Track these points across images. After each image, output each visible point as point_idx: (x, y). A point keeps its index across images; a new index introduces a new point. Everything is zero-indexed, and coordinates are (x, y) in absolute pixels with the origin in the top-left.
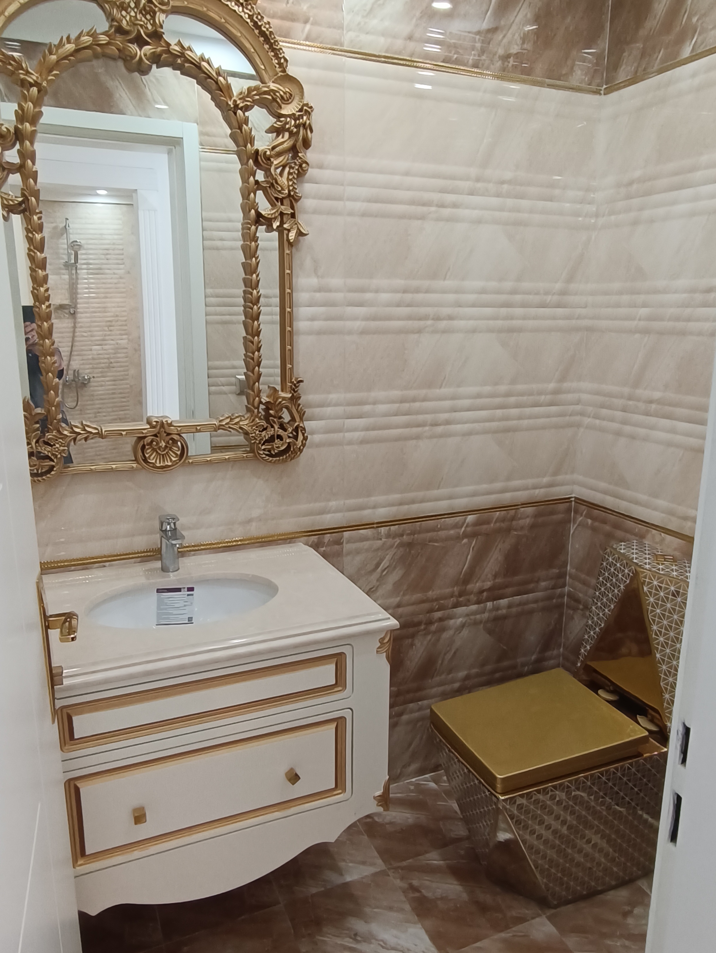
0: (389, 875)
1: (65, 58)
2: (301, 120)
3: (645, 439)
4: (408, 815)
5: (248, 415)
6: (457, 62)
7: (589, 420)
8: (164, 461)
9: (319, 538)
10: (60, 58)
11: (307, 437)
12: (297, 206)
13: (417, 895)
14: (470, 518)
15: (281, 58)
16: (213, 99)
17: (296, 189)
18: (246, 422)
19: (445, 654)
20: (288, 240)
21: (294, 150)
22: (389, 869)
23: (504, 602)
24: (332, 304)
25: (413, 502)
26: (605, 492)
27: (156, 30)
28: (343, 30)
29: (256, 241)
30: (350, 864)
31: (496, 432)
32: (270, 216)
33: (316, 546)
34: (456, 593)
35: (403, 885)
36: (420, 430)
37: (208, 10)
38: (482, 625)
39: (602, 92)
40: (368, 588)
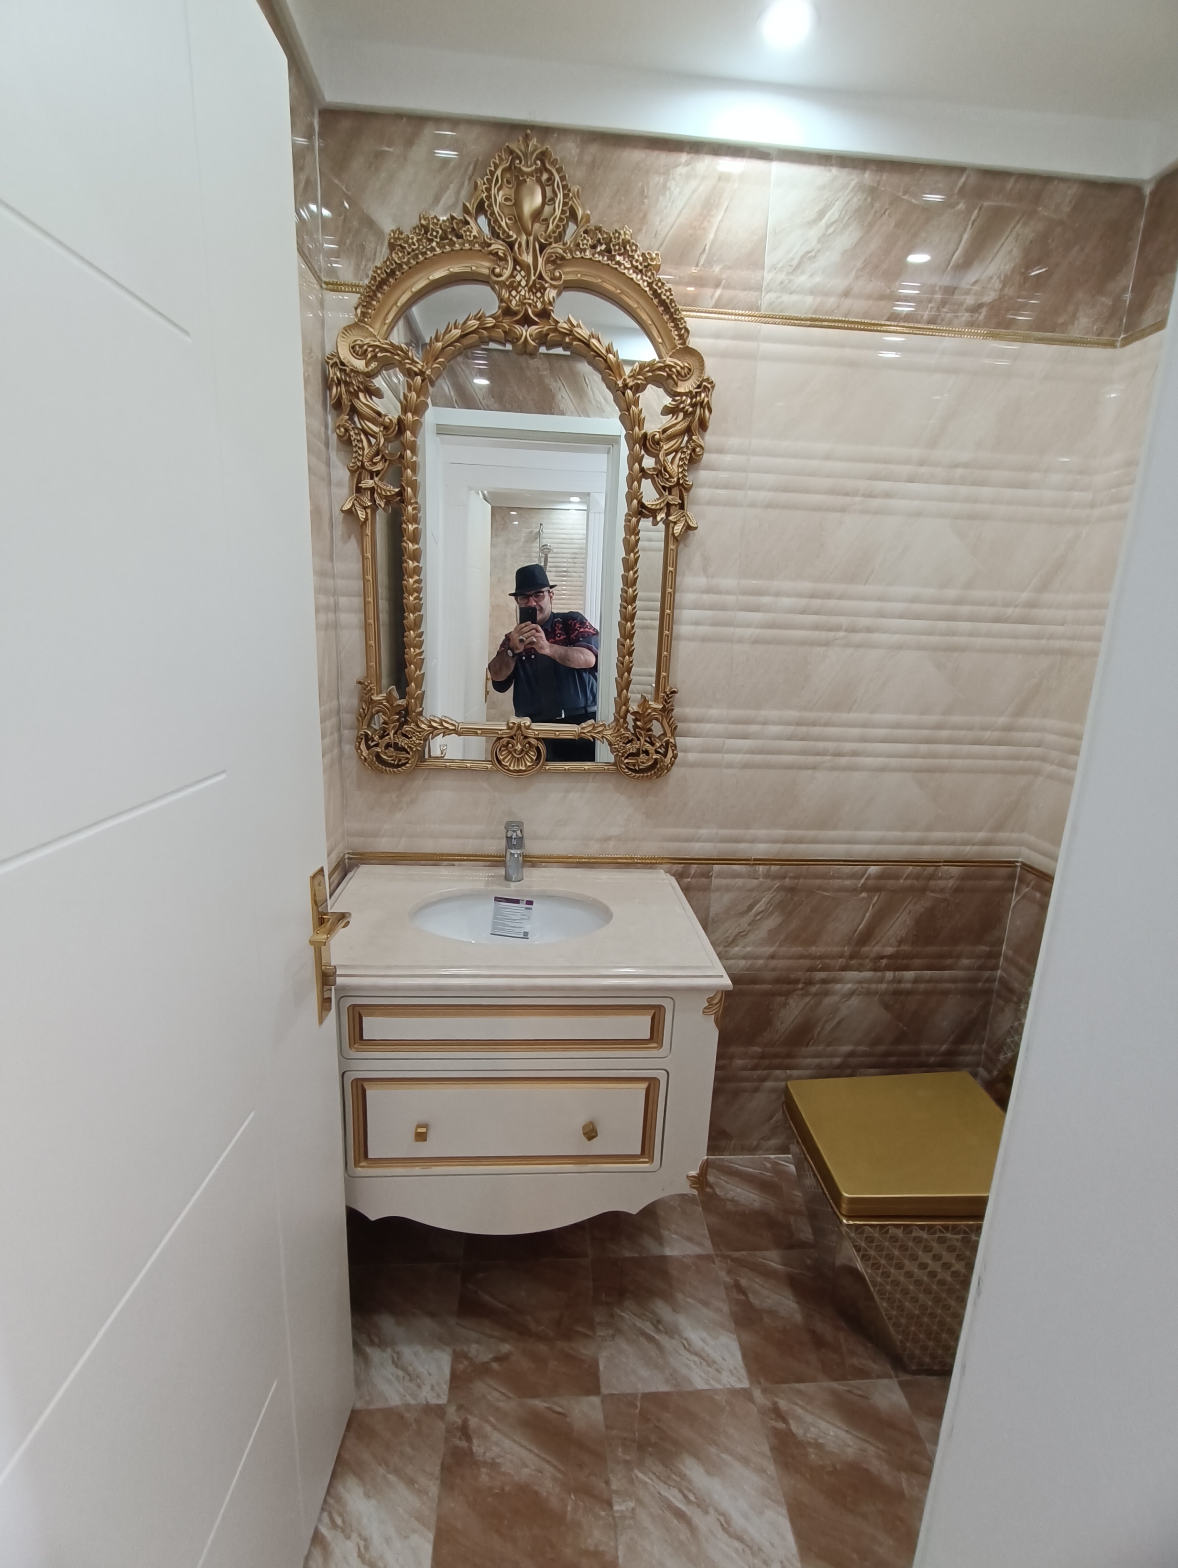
0: (714, 1263)
1: (451, 345)
2: (698, 398)
4: (755, 1197)
5: (613, 724)
7: (1054, 767)
8: (518, 765)
9: (683, 867)
10: (445, 345)
11: (677, 754)
12: (688, 496)
13: (742, 1298)
14: (873, 870)
15: (681, 329)
16: (604, 379)
17: (686, 476)
18: (610, 732)
19: (826, 1022)
20: (673, 534)
21: (688, 431)
22: (717, 1256)
23: (910, 975)
24: (723, 608)
25: (801, 841)
27: (544, 308)
28: (762, 292)
29: (638, 534)
30: (674, 1236)
31: (917, 771)
32: (653, 507)
33: (678, 876)
34: (847, 954)
35: (728, 1280)
36: (818, 759)
37: (603, 281)
38: (876, 998)
39: (1118, 344)
40: (737, 931)
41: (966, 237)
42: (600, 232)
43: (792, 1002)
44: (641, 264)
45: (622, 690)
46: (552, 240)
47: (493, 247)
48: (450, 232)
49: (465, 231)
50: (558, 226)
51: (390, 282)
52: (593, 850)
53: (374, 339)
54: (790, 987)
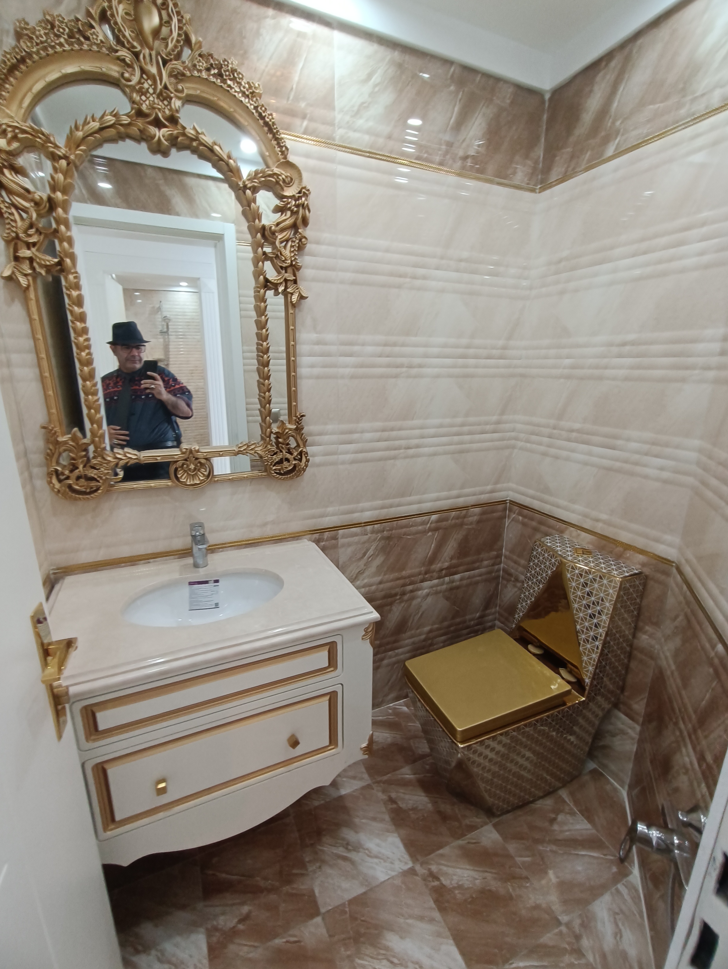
0: (373, 789)
1: (91, 135)
2: (300, 201)
3: (567, 459)
5: (262, 442)
6: (427, 160)
7: (523, 443)
8: (193, 480)
9: (320, 535)
10: (86, 135)
11: (309, 459)
12: (299, 274)
13: (394, 806)
14: (434, 517)
15: (282, 147)
16: (226, 180)
17: (297, 260)
18: (260, 448)
19: (415, 615)
20: (291, 302)
21: (294, 227)
22: (374, 783)
23: (457, 577)
24: (329, 355)
25: (391, 506)
26: (533, 497)
27: (172, 114)
28: (335, 127)
29: (265, 302)
30: (344, 779)
31: (453, 453)
32: (275, 282)
33: (317, 542)
34: (423, 572)
35: (384, 797)
36: (396, 452)
37: (218, 100)
38: (441, 594)
39: (537, 191)
40: (358, 571)
41: (456, 109)
42: (212, 58)
43: (394, 608)
44: (247, 90)
45: (266, 418)
46: (172, 57)
47: (119, 54)
48: (77, 32)
49: (91, 34)
50: (176, 47)
51: (21, 69)
52: (256, 533)
53: (11, 120)
54: (392, 599)
